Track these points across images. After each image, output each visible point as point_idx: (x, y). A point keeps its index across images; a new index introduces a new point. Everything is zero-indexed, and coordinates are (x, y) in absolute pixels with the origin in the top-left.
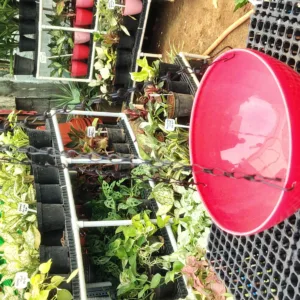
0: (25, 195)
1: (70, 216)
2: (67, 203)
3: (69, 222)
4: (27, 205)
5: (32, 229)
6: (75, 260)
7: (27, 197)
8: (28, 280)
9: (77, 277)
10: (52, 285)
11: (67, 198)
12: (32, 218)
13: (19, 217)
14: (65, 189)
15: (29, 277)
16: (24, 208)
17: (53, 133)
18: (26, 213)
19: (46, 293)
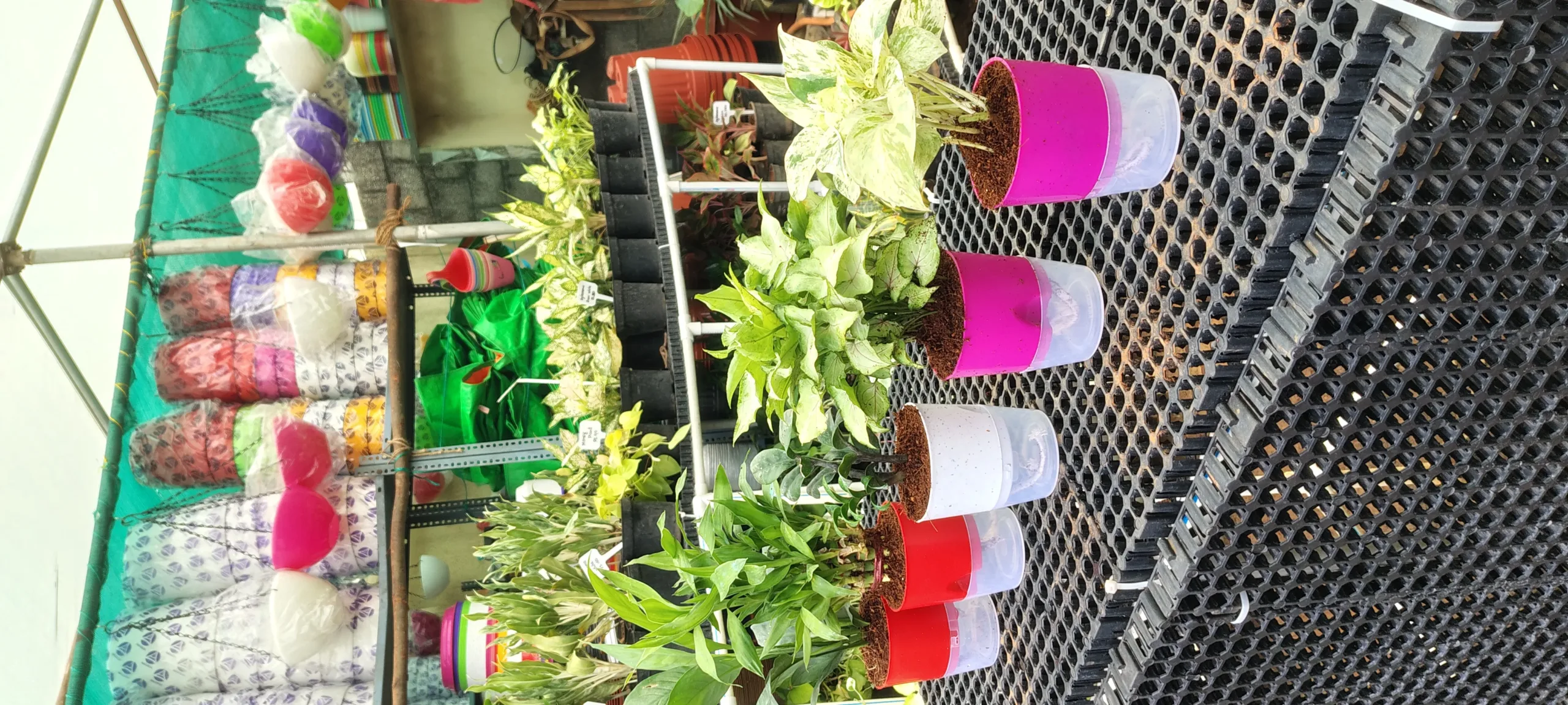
0: (589, 266)
1: (676, 311)
2: (671, 283)
3: (675, 323)
4: (595, 287)
5: (608, 337)
6: (685, 402)
7: (594, 269)
8: (602, 435)
9: (688, 439)
10: (644, 450)
11: (671, 273)
12: (605, 316)
13: (581, 309)
14: (667, 252)
15: (604, 429)
16: (591, 295)
17: (643, 119)
18: (593, 303)
19: (635, 463)
